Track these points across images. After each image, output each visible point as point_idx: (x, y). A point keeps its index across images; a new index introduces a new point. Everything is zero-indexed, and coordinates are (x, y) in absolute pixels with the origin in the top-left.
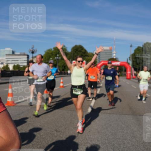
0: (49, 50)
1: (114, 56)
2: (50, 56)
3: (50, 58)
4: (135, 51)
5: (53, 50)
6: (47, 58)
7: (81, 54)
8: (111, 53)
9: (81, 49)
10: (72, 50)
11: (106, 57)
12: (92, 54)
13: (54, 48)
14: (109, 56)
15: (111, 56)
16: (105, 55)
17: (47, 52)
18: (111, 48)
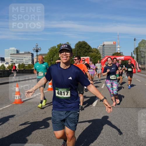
0: (53, 48)
1: (118, 50)
2: (54, 54)
3: (54, 56)
4: (139, 44)
5: (57, 47)
6: (51, 56)
7: (85, 50)
8: (115, 47)
9: (84, 45)
10: (76, 47)
11: (110, 52)
12: (96, 49)
13: (58, 46)
14: (113, 51)
15: (115, 51)
16: (109, 50)
17: (51, 50)
18: (115, 43)
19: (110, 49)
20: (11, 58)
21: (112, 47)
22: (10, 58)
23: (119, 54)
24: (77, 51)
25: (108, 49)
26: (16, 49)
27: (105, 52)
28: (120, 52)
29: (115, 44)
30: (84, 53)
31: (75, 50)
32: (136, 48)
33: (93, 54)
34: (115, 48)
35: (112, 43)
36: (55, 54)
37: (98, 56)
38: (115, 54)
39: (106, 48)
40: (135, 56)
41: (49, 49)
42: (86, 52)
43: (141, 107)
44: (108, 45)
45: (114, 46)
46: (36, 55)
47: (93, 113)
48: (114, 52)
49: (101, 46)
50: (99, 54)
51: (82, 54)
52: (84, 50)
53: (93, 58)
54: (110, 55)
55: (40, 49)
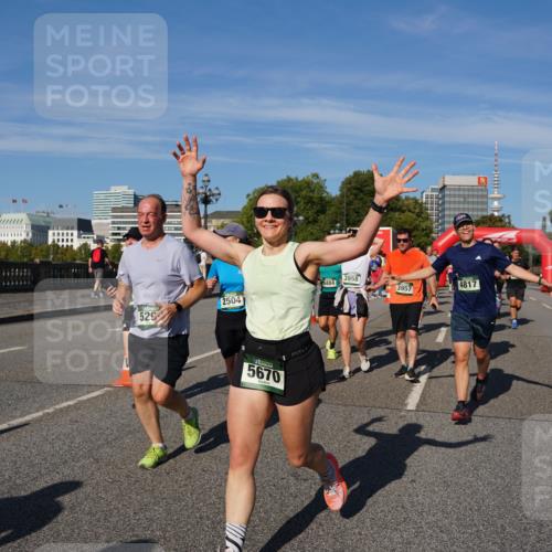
1: (495, 207)
8: (482, 196)
10: (345, 190)
12: (416, 201)
14: (478, 210)
15: (482, 210)
16: (462, 206)
18: (482, 180)
19: (464, 203)
20: (113, 223)
21: (474, 196)
22: (110, 221)
23: (497, 222)
25: (459, 203)
26: (131, 192)
27: (447, 213)
28: (503, 216)
29: (483, 185)
31: (341, 204)
33: (403, 216)
34: (485, 200)
35: (472, 181)
37: (423, 225)
38: (484, 223)
39: (452, 199)
41: (248, 195)
44: (460, 188)
45: (480, 193)
48: (480, 213)
49: (433, 190)
50: (427, 218)
55: (216, 192)
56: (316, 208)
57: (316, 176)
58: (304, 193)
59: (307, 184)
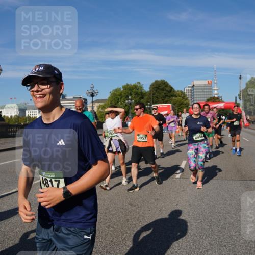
0: (116, 90)
1: (215, 94)
2: (118, 99)
3: (118, 102)
4: (247, 84)
5: (122, 89)
6: (113, 102)
7: (165, 94)
8: (210, 89)
9: (164, 86)
10: (151, 88)
11: (203, 96)
12: (182, 92)
13: (124, 87)
14: (208, 95)
15: (210, 95)
16: (201, 93)
17: (113, 93)
18: (210, 82)
21: (206, 89)
23: (216, 100)
24: (153, 94)
27: (195, 96)
28: (219, 97)
29: (210, 84)
30: (163, 98)
31: (150, 94)
32: (243, 90)
33: (176, 99)
35: (205, 82)
36: (120, 100)
37: (185, 102)
39: (197, 91)
40: (241, 102)
41: (110, 92)
42: (166, 96)
43: (248, 179)
46: (91, 101)
47: (176, 187)
49: (189, 87)
50: (187, 99)
51: (161, 100)
52: (163, 94)
53: (177, 105)
54: (202, 100)
55: (97, 92)
56: (139, 97)
57: (139, 83)
58: (134, 90)
59: (135, 87)
